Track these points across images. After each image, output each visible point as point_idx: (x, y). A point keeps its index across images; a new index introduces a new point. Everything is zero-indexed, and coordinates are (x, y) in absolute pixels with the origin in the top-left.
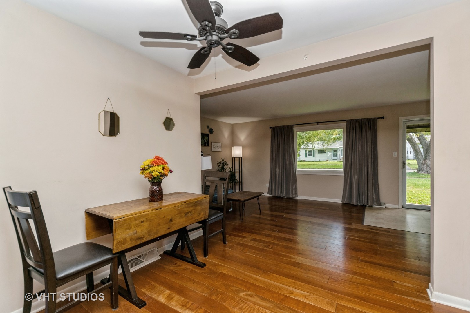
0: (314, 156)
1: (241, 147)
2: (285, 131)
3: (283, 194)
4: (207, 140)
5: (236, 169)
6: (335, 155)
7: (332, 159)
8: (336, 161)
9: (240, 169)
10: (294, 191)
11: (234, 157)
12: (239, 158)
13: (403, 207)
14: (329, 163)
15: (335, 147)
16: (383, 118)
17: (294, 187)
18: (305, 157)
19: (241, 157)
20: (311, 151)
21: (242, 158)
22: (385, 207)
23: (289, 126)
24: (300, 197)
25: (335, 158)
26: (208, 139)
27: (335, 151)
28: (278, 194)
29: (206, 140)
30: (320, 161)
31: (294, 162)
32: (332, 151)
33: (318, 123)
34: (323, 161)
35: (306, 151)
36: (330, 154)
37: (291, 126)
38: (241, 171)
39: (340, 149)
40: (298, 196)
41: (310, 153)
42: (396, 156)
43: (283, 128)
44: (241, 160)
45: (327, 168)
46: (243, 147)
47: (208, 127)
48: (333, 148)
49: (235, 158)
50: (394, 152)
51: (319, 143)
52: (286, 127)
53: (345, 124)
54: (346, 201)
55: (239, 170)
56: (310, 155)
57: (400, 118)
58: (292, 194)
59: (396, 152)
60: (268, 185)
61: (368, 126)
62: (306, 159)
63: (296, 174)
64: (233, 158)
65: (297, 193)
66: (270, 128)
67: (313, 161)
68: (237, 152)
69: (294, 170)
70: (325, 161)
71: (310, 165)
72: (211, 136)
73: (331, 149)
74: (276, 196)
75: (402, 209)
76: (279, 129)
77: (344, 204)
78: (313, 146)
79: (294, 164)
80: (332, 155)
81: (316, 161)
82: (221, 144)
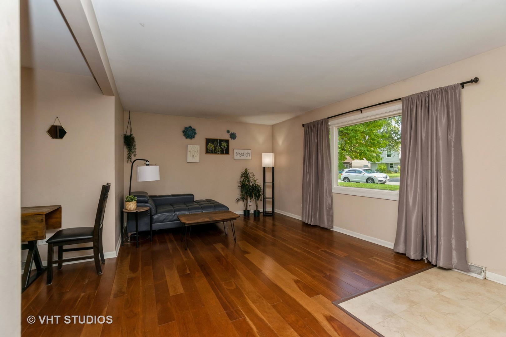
1: (273, 154)
4: (226, 146)
5: (266, 182)
11: (264, 166)
16: (476, 80)
19: (272, 165)
21: (273, 168)
22: (485, 279)
24: (336, 228)
26: (228, 146)
28: (308, 219)
29: (224, 147)
33: (360, 110)
40: (334, 227)
47: (228, 132)
49: (265, 168)
55: (272, 183)
66: (303, 125)
68: (268, 160)
72: (231, 142)
74: (306, 222)
82: (249, 151)
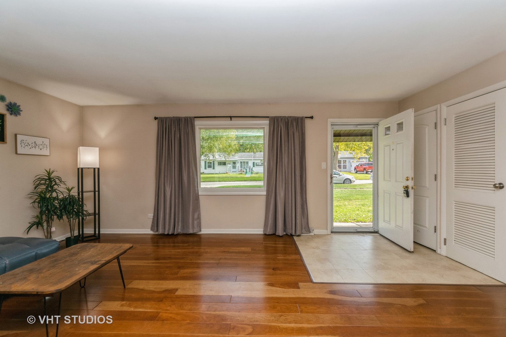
0: (214, 168)
1: (98, 148)
2: (181, 126)
3: (178, 229)
5: (84, 190)
6: (234, 167)
7: (232, 171)
8: (235, 173)
9: (97, 189)
10: (195, 222)
11: (81, 167)
12: (94, 169)
13: (332, 232)
14: (229, 175)
15: (235, 159)
16: (312, 118)
17: (196, 217)
18: (205, 169)
19: (98, 167)
20: (211, 162)
21: (99, 169)
22: (314, 234)
23: (187, 117)
24: (205, 231)
25: (234, 170)
26: (4, 126)
27: (234, 163)
28: (169, 229)
30: (220, 173)
31: (195, 176)
32: (232, 163)
33: (231, 117)
34: (223, 173)
35: (205, 162)
36: (229, 166)
37: (190, 118)
38: (97, 193)
39: (238, 161)
40: (202, 230)
41: (210, 165)
42: (325, 168)
43: (178, 120)
44: (96, 173)
45: (227, 180)
46: (102, 150)
47: (3, 99)
48: (232, 160)
49: (82, 169)
50: (322, 163)
51: (220, 154)
52: (183, 120)
53: (267, 122)
54: (269, 231)
55: (95, 192)
56: (210, 167)
57: (329, 119)
58: (193, 227)
59: (325, 163)
60: (151, 215)
61: (295, 126)
62: (206, 171)
63: (200, 194)
64: (78, 169)
65: (200, 226)
66: (156, 118)
67: (213, 174)
68: (89, 157)
69: (197, 189)
70: (225, 173)
71: (210, 177)
72: (10, 119)
73: (231, 161)
74: (166, 233)
75: (330, 234)
76: (171, 120)
77: (266, 236)
78: (214, 157)
79: (196, 180)
80: (232, 167)
81: (216, 174)
82: (46, 141)
